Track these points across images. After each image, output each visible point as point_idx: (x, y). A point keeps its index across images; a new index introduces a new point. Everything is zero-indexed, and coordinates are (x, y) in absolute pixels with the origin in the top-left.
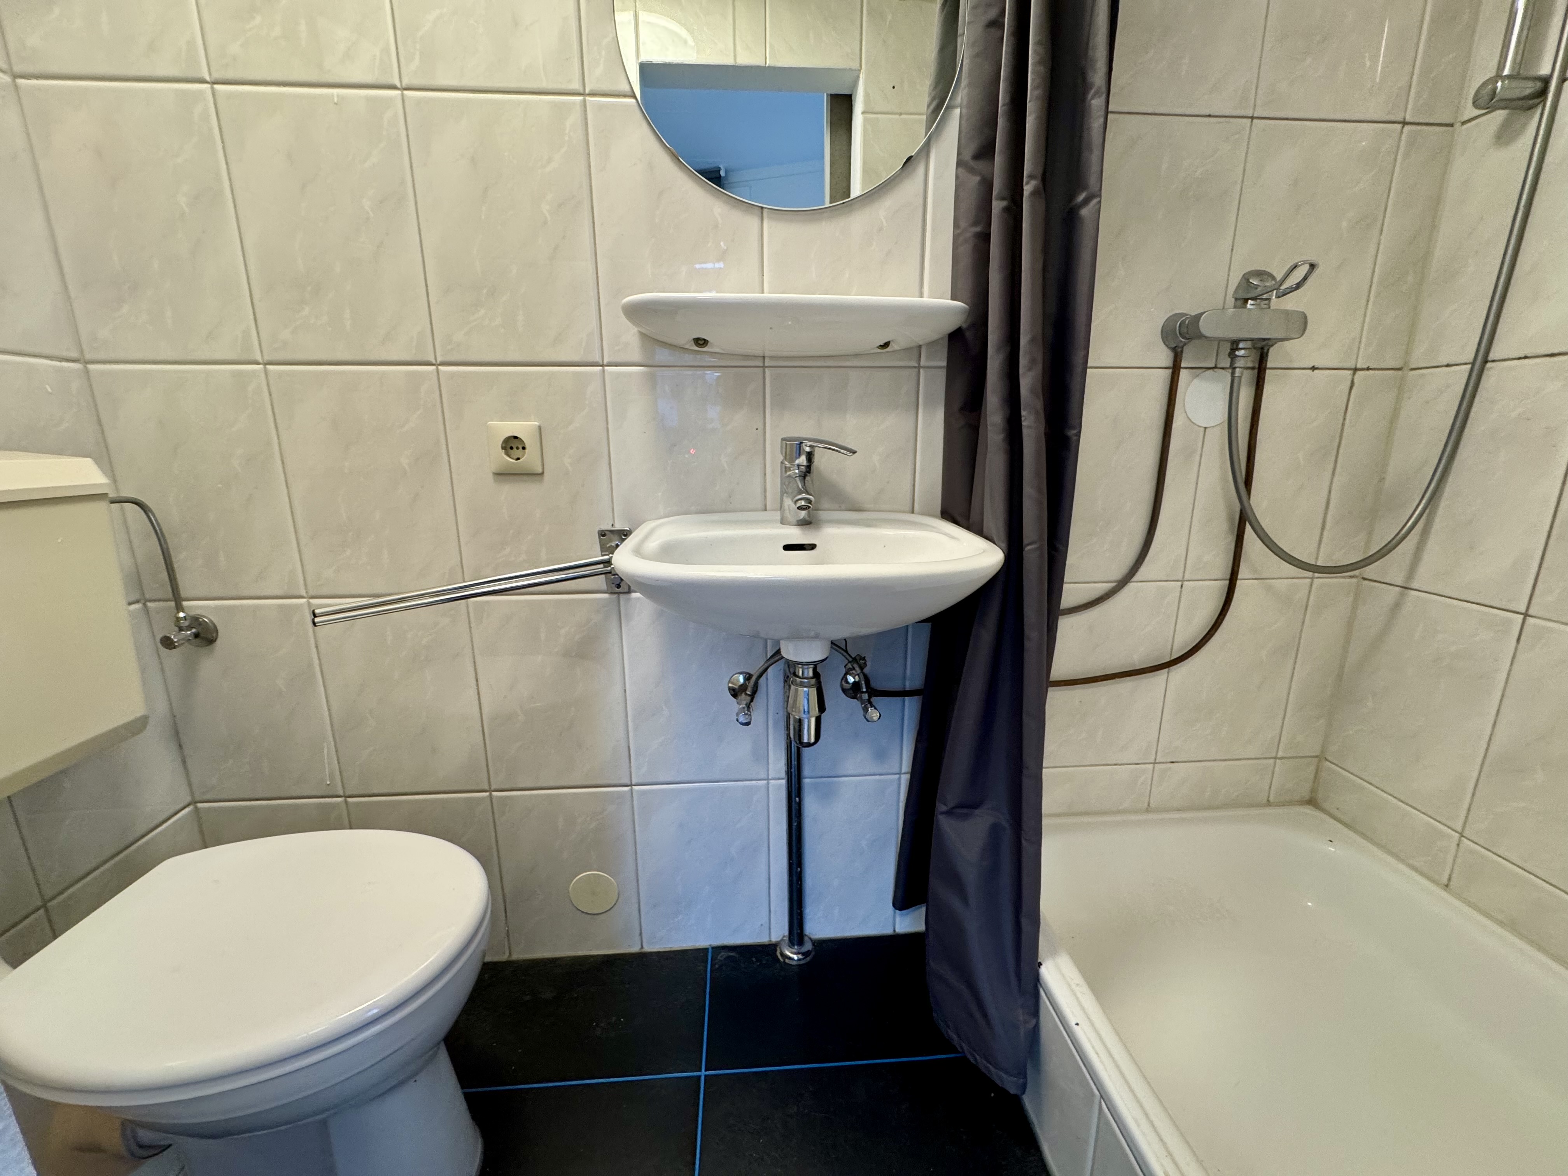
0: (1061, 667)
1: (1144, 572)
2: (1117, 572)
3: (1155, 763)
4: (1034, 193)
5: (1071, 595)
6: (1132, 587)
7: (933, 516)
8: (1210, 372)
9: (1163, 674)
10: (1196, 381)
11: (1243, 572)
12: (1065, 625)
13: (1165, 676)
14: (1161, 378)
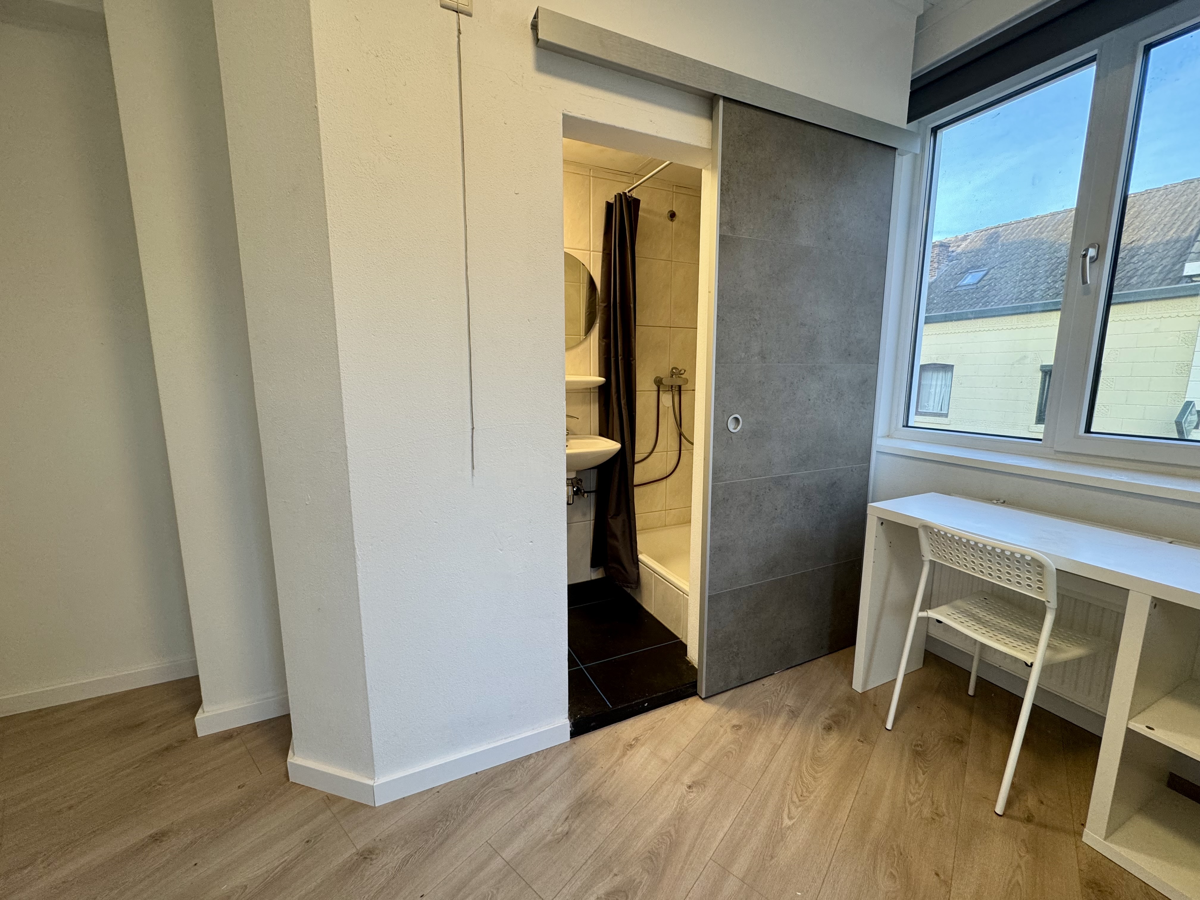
0: (636, 481)
1: (656, 450)
2: (649, 451)
3: (665, 510)
4: (622, 359)
5: (637, 458)
6: (653, 454)
7: (596, 435)
8: (667, 392)
9: (664, 481)
10: (664, 395)
11: (683, 448)
12: (636, 466)
13: (665, 482)
14: (656, 393)
